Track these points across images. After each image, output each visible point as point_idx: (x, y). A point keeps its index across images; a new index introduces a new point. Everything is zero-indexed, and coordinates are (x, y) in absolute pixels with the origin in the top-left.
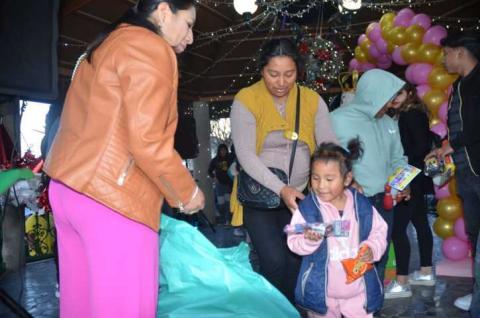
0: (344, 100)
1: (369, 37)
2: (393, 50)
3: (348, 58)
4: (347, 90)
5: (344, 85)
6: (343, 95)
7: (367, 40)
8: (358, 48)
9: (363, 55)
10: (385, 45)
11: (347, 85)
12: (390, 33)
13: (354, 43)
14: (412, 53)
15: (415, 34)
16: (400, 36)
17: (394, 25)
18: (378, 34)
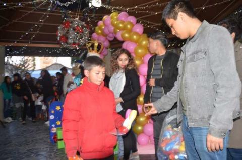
1: (104, 23)
2: (117, 32)
4: (91, 51)
5: (89, 48)
6: (88, 54)
8: (97, 27)
9: (100, 32)
10: (113, 28)
14: (126, 35)
15: (129, 26)
16: (121, 25)
17: (118, 19)
18: (109, 22)
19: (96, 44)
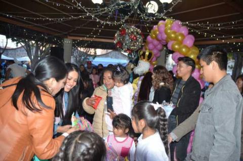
0: (139, 64)
4: (142, 59)
9: (154, 36)
14: (176, 47)
15: (180, 38)
16: (173, 35)
17: (171, 29)
18: (162, 29)
19: (147, 53)
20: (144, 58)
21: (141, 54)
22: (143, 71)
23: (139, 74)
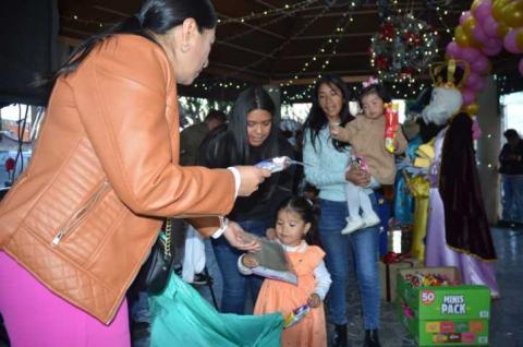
0: (435, 97)
1: (475, 14)
2: (505, 33)
3: (443, 41)
4: (438, 85)
5: (436, 77)
6: (435, 90)
7: (471, 18)
8: (459, 28)
9: (464, 38)
10: (495, 25)
11: (440, 79)
12: (504, 9)
13: (454, 20)
16: (518, 14)
19: (452, 68)
20: (445, 81)
21: (435, 73)
22: (445, 113)
23: (437, 122)
